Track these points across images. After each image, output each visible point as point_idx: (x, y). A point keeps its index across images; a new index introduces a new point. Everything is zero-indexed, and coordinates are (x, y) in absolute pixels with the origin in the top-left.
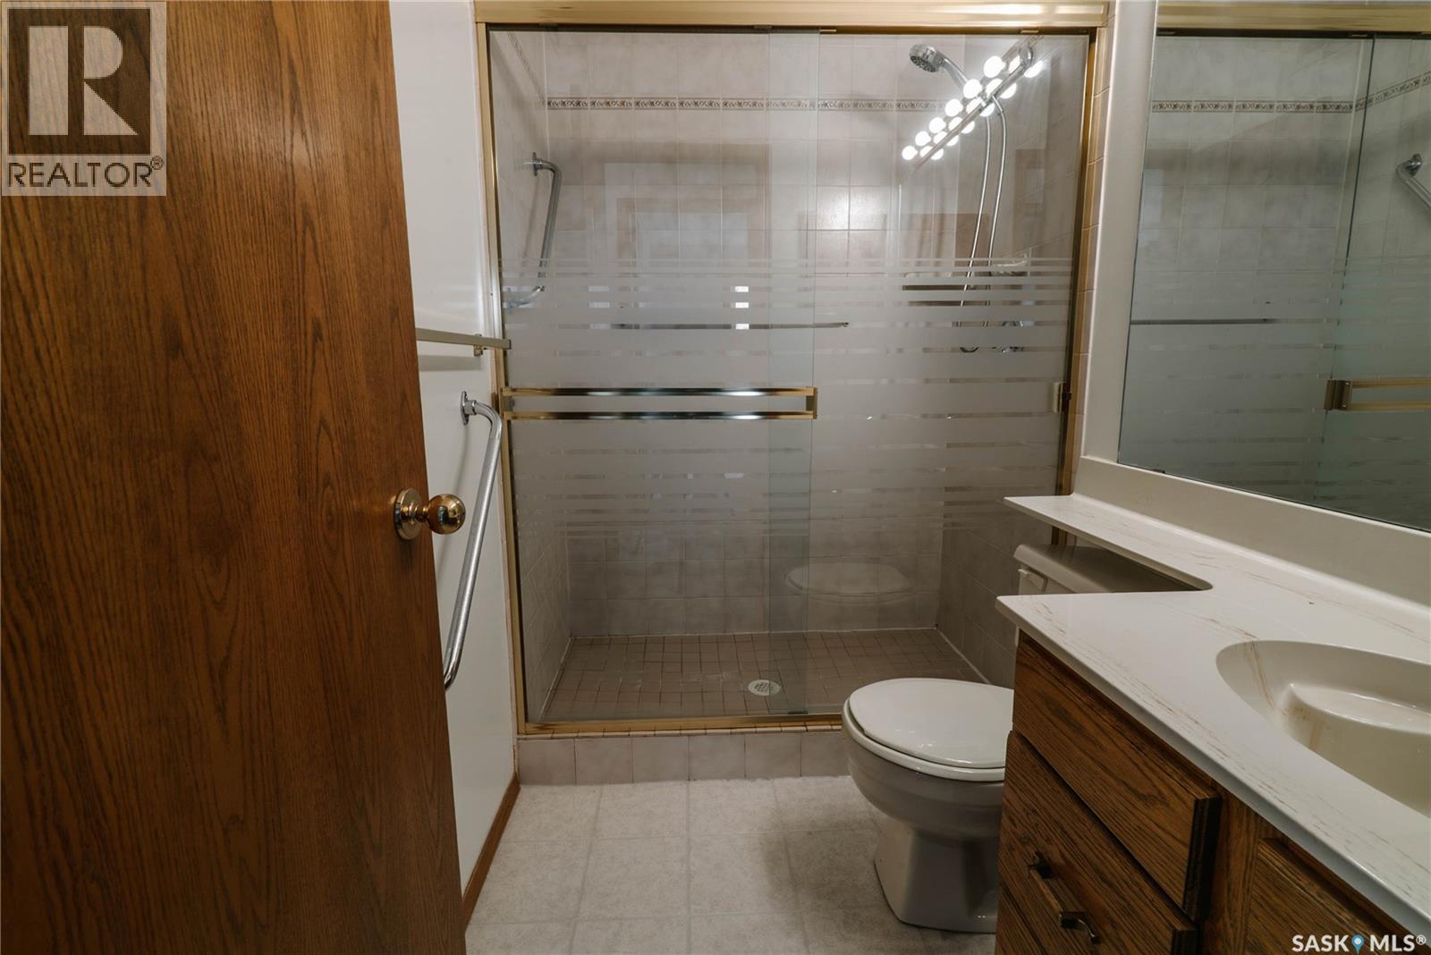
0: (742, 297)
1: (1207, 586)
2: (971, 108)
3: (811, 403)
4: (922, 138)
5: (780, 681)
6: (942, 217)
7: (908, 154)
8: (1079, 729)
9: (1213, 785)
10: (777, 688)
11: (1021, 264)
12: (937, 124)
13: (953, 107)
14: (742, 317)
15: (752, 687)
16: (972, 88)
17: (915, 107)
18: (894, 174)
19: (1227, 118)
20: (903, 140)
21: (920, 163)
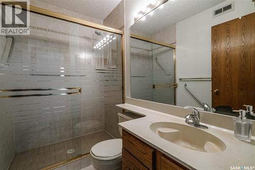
0: (62, 70)
1: (145, 116)
2: (105, 42)
3: (80, 91)
4: (97, 45)
5: (75, 149)
6: (101, 58)
7: (95, 47)
8: (134, 144)
9: (154, 149)
10: (74, 150)
11: (114, 67)
12: (99, 43)
13: (102, 41)
14: (62, 74)
15: (68, 152)
16: (105, 39)
17: (96, 41)
18: (93, 51)
19: (138, 50)
20: (94, 45)
21: (97, 49)
